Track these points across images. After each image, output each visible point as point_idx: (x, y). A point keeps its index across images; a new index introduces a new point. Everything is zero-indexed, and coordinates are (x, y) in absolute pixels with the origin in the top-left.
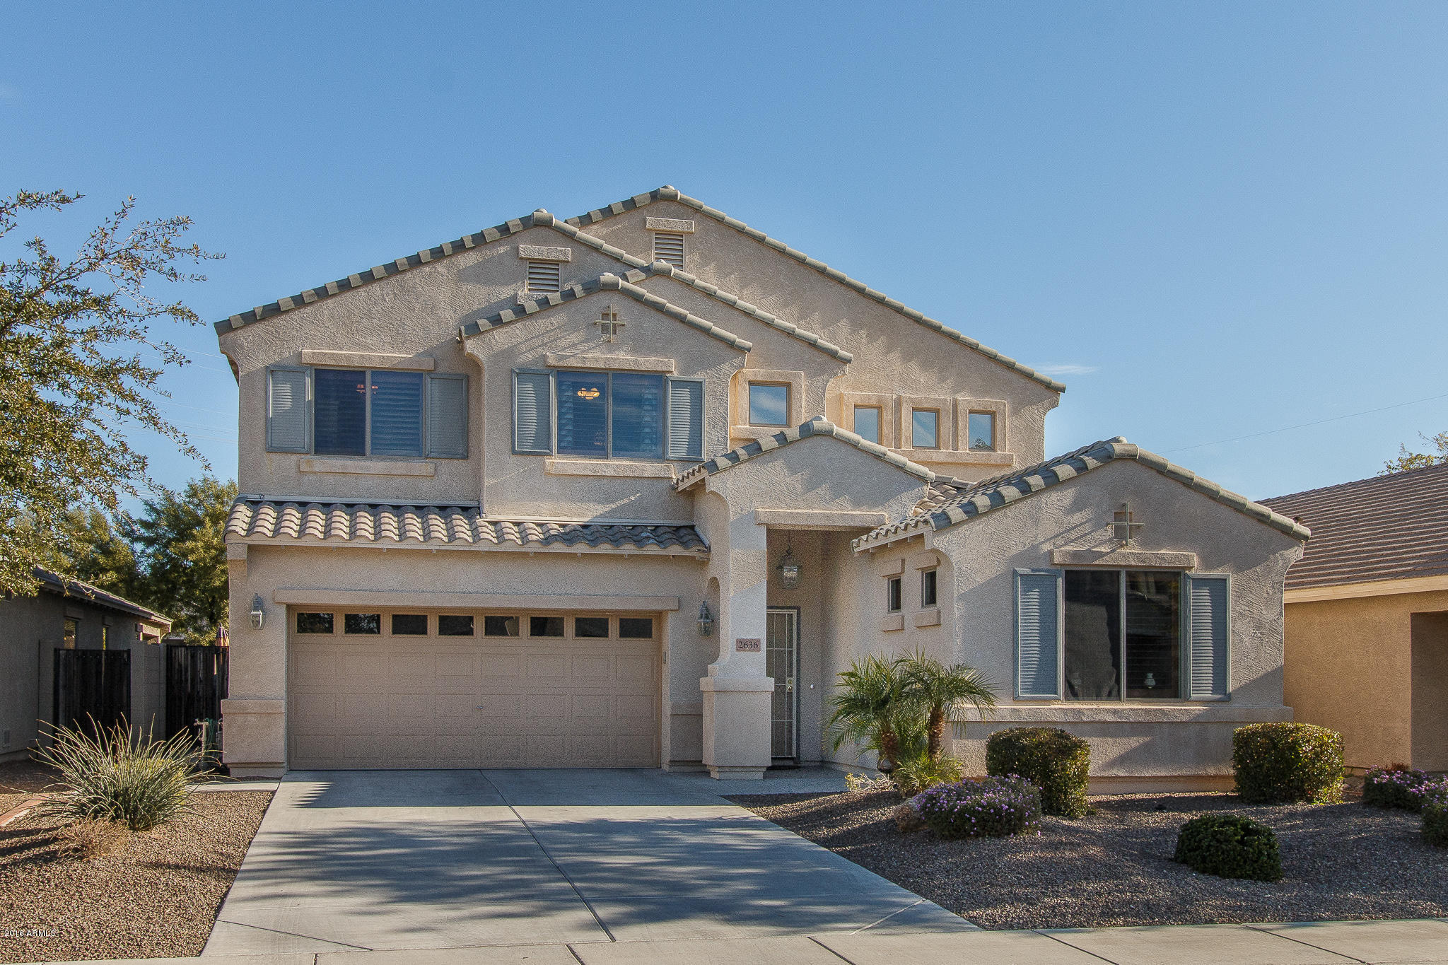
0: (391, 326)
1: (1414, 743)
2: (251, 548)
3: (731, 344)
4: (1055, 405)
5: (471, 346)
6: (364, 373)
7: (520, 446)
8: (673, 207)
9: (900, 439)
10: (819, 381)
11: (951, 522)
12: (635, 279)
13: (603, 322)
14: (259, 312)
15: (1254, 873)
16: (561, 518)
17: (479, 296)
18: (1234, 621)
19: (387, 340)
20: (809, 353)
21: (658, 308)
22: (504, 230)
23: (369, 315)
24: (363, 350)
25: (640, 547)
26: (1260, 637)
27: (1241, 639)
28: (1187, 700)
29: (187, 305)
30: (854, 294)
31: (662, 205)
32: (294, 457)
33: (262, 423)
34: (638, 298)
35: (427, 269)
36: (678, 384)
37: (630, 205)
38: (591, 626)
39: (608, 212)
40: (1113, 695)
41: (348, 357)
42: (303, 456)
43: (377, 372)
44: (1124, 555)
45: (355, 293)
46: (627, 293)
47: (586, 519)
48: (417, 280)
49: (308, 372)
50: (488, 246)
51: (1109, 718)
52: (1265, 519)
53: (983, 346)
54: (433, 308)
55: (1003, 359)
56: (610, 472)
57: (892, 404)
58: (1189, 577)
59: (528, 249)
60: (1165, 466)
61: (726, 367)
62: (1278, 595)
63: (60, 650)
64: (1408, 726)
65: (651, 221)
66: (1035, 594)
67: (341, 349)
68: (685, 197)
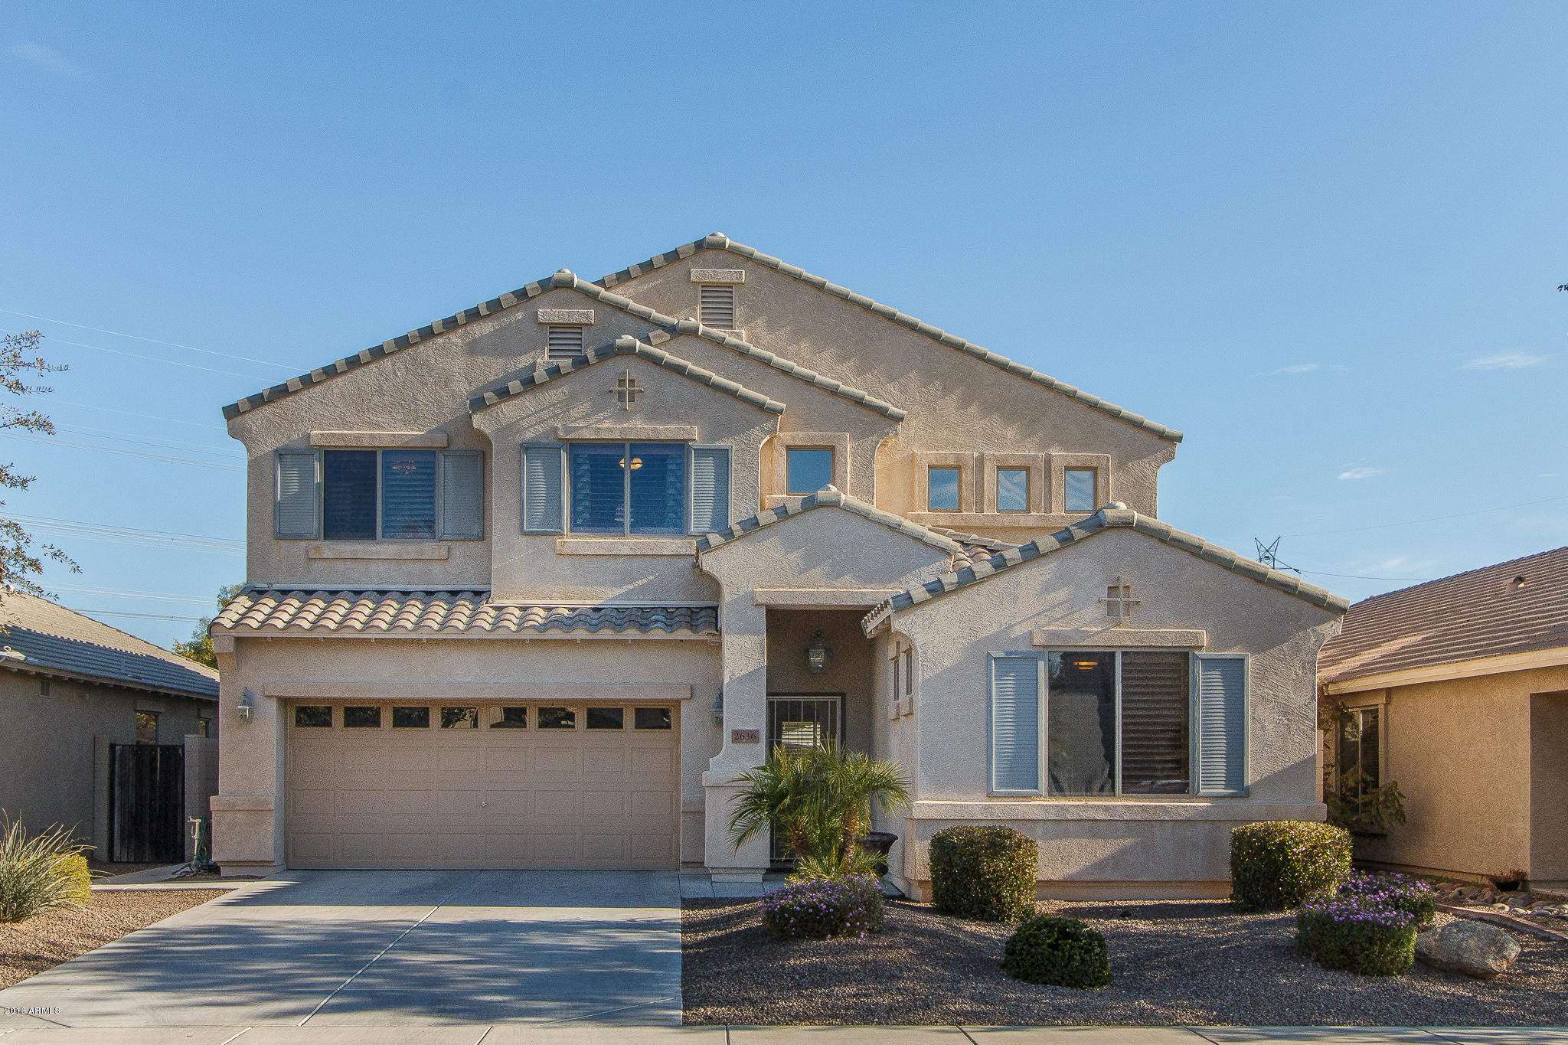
0: (403, 402)
1: (1532, 848)
2: (239, 640)
3: (760, 406)
4: (1170, 457)
5: (478, 421)
6: (375, 453)
7: (530, 525)
8: (722, 256)
9: (982, 503)
10: (868, 442)
11: (912, 602)
12: (659, 341)
13: (620, 389)
14: (266, 394)
15: (1063, 979)
16: (573, 602)
17: (494, 368)
18: (1254, 707)
19: (399, 416)
20: (856, 412)
21: (679, 370)
22: (522, 295)
23: (380, 391)
24: (374, 429)
25: (645, 632)
26: (1287, 725)
27: (1263, 728)
28: (1196, 796)
29: (43, 412)
30: (930, 341)
31: (710, 255)
32: (303, 544)
33: (270, 509)
34: (657, 361)
35: (440, 340)
36: (702, 453)
37: (673, 257)
38: (604, 717)
39: (648, 267)
40: (1107, 788)
41: (358, 437)
42: (312, 542)
43: (388, 452)
44: (1118, 635)
45: (365, 369)
46: (644, 356)
47: (599, 602)
48: (430, 353)
49: (317, 454)
50: (505, 313)
51: (1100, 816)
52: (1289, 590)
53: (1082, 392)
54: (447, 381)
55: (1107, 408)
56: (626, 551)
57: (972, 463)
58: (1198, 657)
59: (548, 313)
60: (1168, 533)
61: (756, 432)
62: (1310, 676)
63: (116, 745)
64: (1528, 826)
65: (696, 273)
66: (1010, 679)
67: (351, 429)
68: (736, 244)
